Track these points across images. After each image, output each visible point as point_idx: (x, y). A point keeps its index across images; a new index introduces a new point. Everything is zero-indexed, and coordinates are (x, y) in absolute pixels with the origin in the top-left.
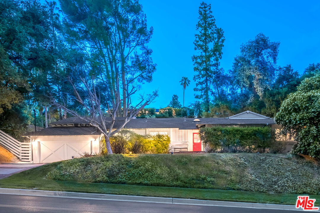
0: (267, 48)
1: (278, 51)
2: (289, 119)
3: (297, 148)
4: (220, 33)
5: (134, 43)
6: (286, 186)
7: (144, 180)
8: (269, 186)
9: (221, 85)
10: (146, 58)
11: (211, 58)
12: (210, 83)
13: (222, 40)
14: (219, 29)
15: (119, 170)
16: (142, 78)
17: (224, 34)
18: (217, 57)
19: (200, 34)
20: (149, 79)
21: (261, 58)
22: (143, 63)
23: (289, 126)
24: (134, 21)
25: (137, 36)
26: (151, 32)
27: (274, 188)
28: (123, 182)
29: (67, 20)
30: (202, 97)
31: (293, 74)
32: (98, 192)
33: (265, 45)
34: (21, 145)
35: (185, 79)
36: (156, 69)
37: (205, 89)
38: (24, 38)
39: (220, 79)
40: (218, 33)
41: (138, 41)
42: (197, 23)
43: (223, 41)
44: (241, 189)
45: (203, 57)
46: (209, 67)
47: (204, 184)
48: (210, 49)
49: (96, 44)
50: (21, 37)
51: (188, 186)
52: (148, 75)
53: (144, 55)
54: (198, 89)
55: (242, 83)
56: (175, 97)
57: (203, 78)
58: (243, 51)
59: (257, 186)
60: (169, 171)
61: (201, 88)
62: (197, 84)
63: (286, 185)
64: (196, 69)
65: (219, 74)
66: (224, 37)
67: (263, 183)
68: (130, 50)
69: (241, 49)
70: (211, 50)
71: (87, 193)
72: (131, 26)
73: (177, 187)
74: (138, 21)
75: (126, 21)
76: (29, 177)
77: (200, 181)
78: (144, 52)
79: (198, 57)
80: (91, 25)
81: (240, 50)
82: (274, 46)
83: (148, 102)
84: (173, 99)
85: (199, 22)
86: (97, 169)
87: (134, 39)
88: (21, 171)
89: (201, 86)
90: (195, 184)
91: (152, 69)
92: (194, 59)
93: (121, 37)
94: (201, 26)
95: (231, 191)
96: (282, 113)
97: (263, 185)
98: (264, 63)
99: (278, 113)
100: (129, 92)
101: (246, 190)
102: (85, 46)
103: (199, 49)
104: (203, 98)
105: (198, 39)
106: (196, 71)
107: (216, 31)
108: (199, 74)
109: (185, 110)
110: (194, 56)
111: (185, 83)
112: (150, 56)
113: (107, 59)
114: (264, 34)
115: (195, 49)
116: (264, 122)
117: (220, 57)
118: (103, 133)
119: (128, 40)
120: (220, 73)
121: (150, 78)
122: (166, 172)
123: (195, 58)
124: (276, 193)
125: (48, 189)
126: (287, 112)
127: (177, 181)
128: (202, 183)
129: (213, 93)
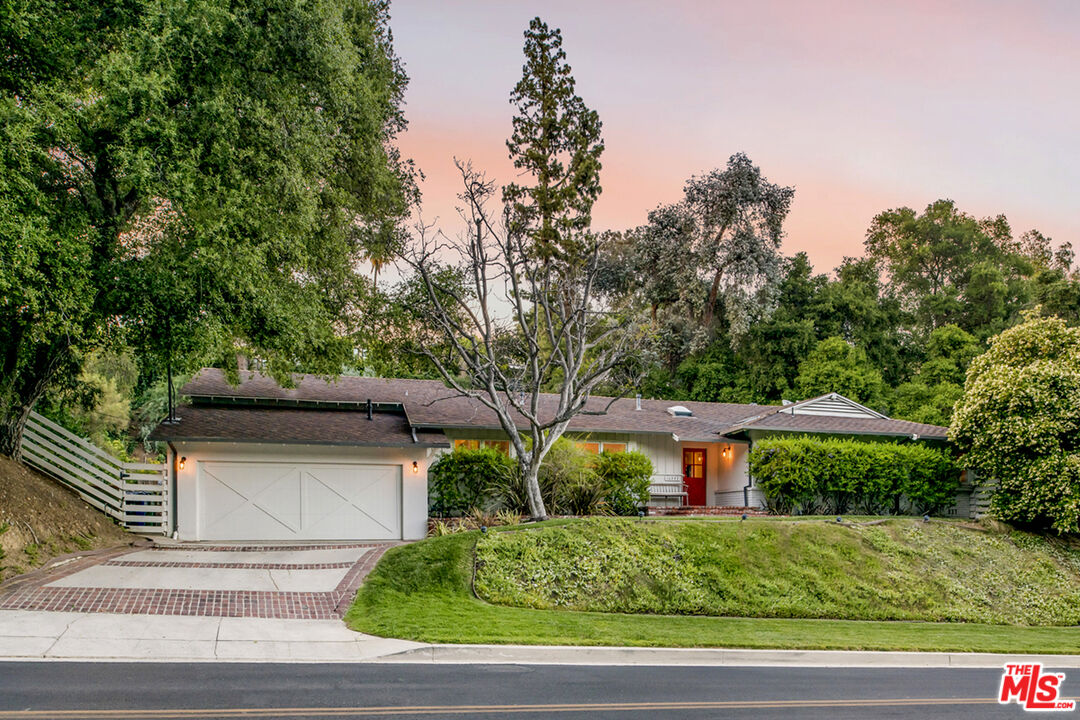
4: (590, 125)
13: (594, 147)
14: (590, 111)
17: (602, 129)
43: (598, 151)
66: (602, 142)
79: (527, 189)
92: (509, 194)
110: (510, 184)
114: (748, 158)
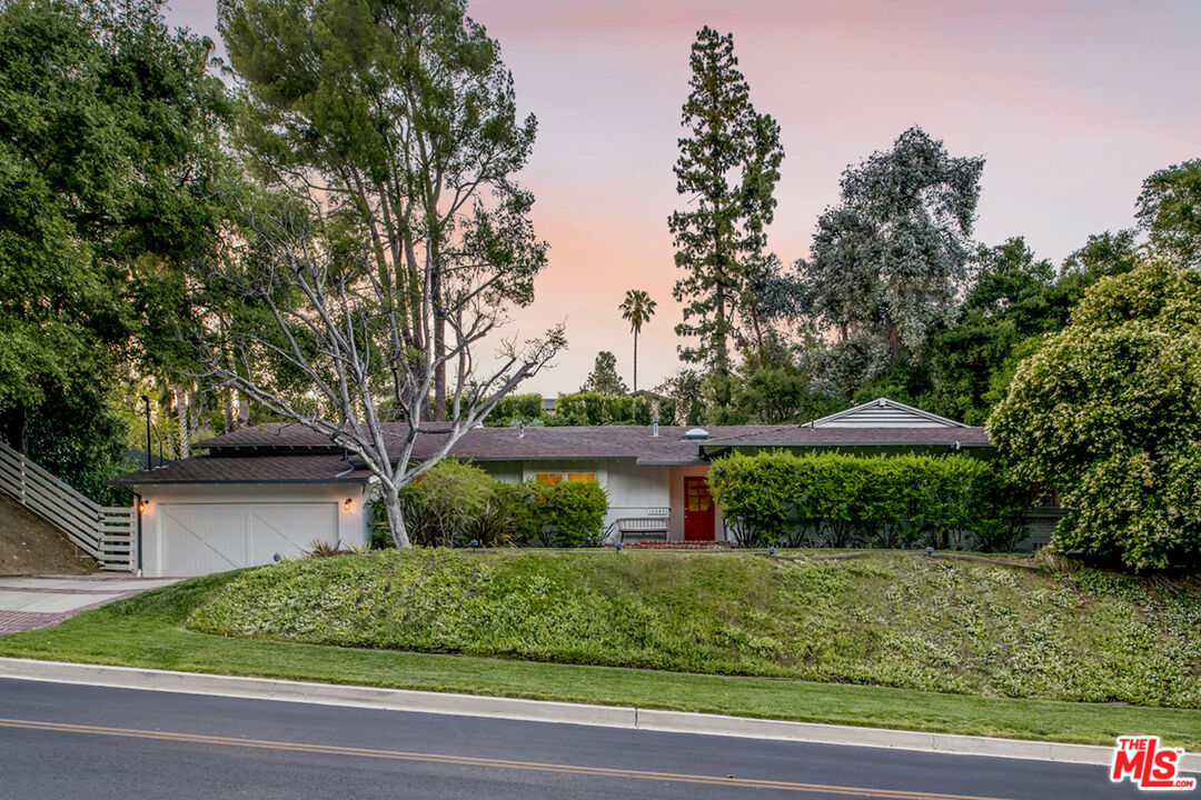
0: (938, 181)
1: (978, 188)
2: (1046, 426)
3: (1076, 534)
4: (765, 132)
5: (474, 172)
6: (1041, 671)
7: (525, 639)
8: (979, 670)
9: (771, 313)
10: (514, 222)
11: (736, 221)
12: (734, 305)
13: (772, 156)
14: (763, 117)
15: (437, 603)
16: (500, 292)
17: (780, 134)
18: (757, 217)
19: (695, 139)
20: (524, 294)
21: (917, 217)
22: (501, 240)
23: (1044, 451)
24: (472, 96)
25: (482, 147)
26: (530, 133)
27: (995, 679)
28: (452, 647)
29: (251, 99)
30: (705, 356)
31: (1030, 272)
32: (371, 680)
33: (930, 169)
34: (102, 516)
35: (637, 296)
36: (546, 260)
37: (713, 328)
38: (112, 145)
39: (767, 295)
40: (760, 132)
41: (484, 165)
42: (687, 101)
43: (776, 160)
44: (873, 679)
45: (707, 216)
46: (730, 253)
47: (738, 659)
48: (731, 190)
49: (344, 177)
50: (103, 140)
51: (683, 666)
52: (519, 281)
53: (505, 212)
54: (691, 329)
55: (848, 303)
56: (606, 361)
57: (706, 289)
58: (848, 193)
59: (932, 670)
60: (613, 611)
61: (701, 325)
62: (685, 311)
63: (1038, 666)
64: (682, 260)
65: (763, 276)
66: (781, 148)
67: (954, 660)
68: (458, 194)
69: (842, 184)
70: (736, 195)
71: (332, 683)
72: (460, 116)
73: (642, 667)
74: (486, 98)
75: (444, 98)
76: (129, 624)
77: (725, 646)
78: (505, 204)
79: (690, 216)
80: (330, 113)
81: (841, 190)
82: (961, 173)
83: (529, 366)
84: (600, 368)
85: (691, 97)
86: (359, 601)
87: (471, 159)
88: (104, 605)
89: (701, 317)
90: (705, 658)
91: (533, 262)
92: (676, 224)
93: (429, 151)
94: (702, 110)
95: (838, 684)
96: (1018, 405)
97: (953, 667)
98: (926, 234)
99: (1000, 405)
100: (465, 331)
101: (893, 684)
102: (310, 185)
103: (693, 192)
104: (709, 359)
105: (687, 157)
106: (683, 267)
107: (753, 127)
108: (693, 276)
109: (644, 401)
110: (675, 213)
111: (638, 311)
112: (526, 216)
113: (379, 228)
114: (924, 131)
115: (681, 190)
116: (944, 439)
117: (768, 215)
118: (379, 476)
119: (450, 162)
120: (768, 271)
121: (527, 290)
122: (602, 612)
123: (678, 221)
124: (1006, 698)
125: (195, 667)
126: (1037, 400)
127: (643, 647)
128: (732, 656)
129: (742, 343)
